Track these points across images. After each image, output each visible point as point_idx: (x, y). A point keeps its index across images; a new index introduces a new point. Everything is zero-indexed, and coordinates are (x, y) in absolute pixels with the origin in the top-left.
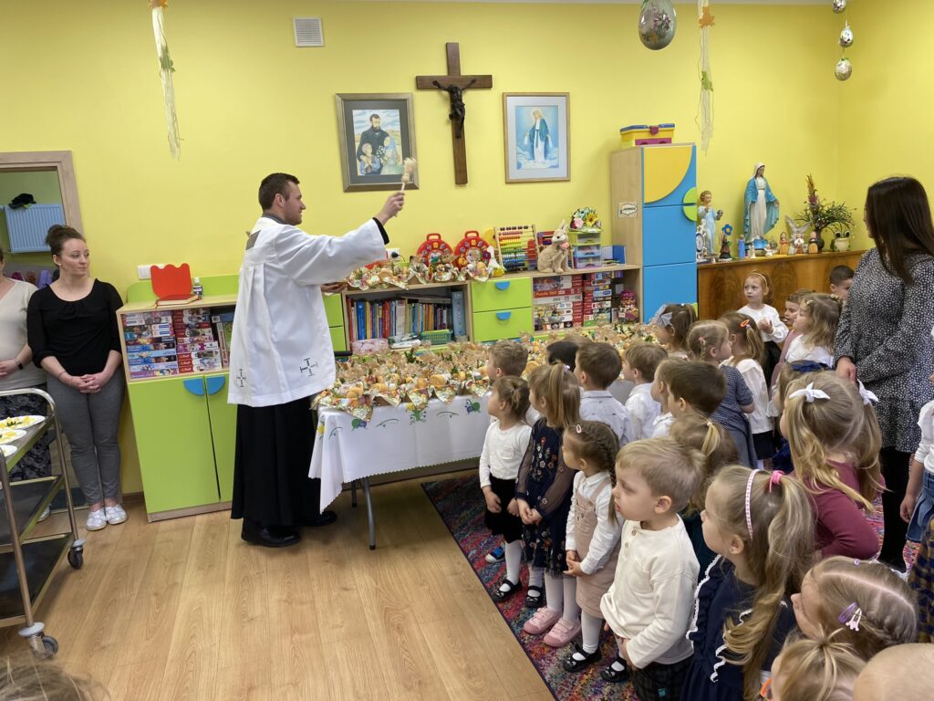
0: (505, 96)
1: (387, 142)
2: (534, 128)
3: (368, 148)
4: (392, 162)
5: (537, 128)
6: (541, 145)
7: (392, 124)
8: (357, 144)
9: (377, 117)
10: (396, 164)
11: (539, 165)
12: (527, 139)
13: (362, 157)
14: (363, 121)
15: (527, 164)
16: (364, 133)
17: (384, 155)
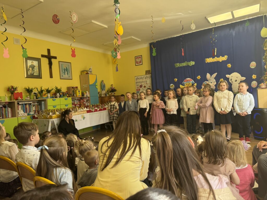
0: (59, 62)
1: (35, 68)
3: (31, 69)
4: (36, 72)
5: (65, 69)
6: (66, 72)
7: (36, 64)
8: (28, 68)
9: (33, 62)
10: (37, 73)
11: (66, 76)
12: (64, 71)
13: (29, 70)
14: (30, 63)
15: (64, 76)
16: (30, 65)
17: (34, 71)
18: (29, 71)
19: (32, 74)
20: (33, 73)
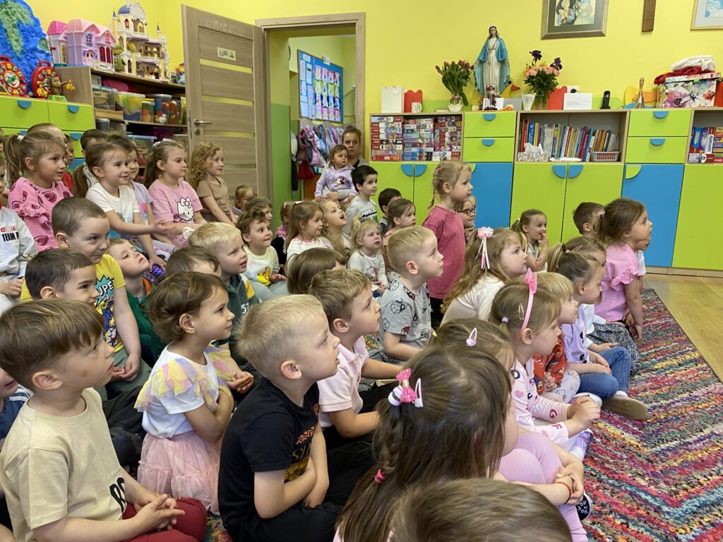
3: (566, 3)
4: (585, 14)
8: (558, 1)
10: (589, 16)
15: (716, 13)
17: (579, 8)
18: (558, 13)
19: (567, 23)
20: (571, 18)
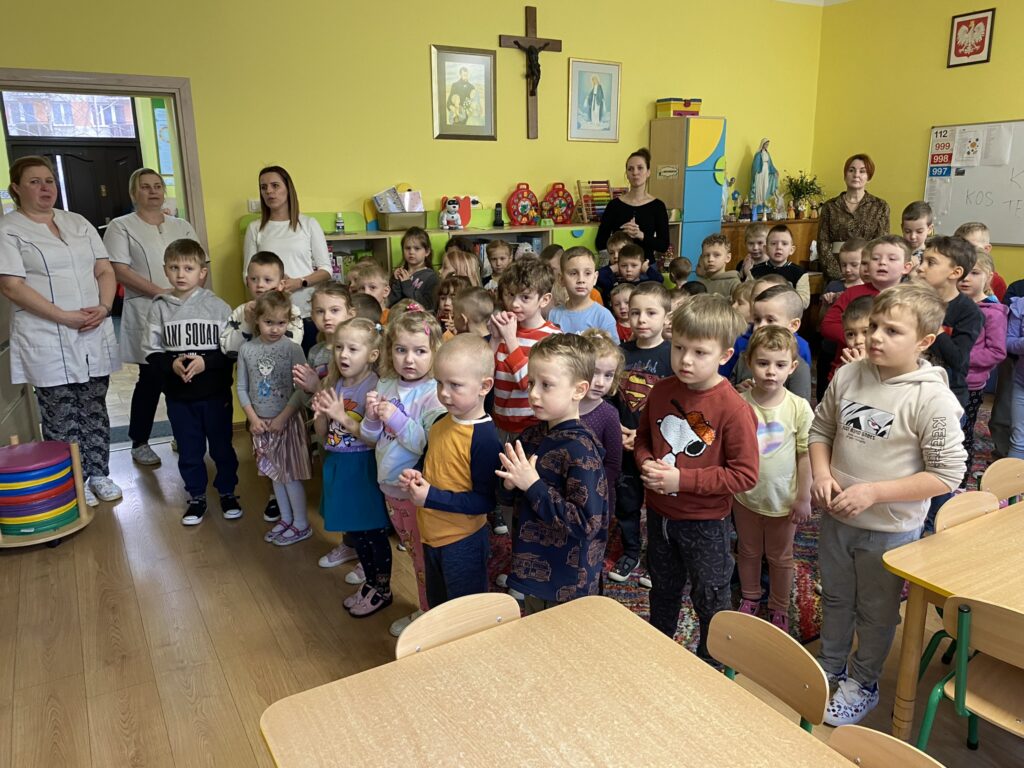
0: (570, 61)
2: (592, 93)
5: (595, 92)
7: (478, 78)
10: (479, 116)
11: (594, 126)
12: (586, 104)
14: (454, 72)
16: (454, 85)
18: (449, 109)
19: (459, 122)
